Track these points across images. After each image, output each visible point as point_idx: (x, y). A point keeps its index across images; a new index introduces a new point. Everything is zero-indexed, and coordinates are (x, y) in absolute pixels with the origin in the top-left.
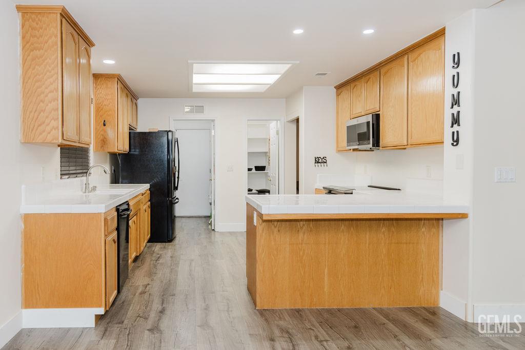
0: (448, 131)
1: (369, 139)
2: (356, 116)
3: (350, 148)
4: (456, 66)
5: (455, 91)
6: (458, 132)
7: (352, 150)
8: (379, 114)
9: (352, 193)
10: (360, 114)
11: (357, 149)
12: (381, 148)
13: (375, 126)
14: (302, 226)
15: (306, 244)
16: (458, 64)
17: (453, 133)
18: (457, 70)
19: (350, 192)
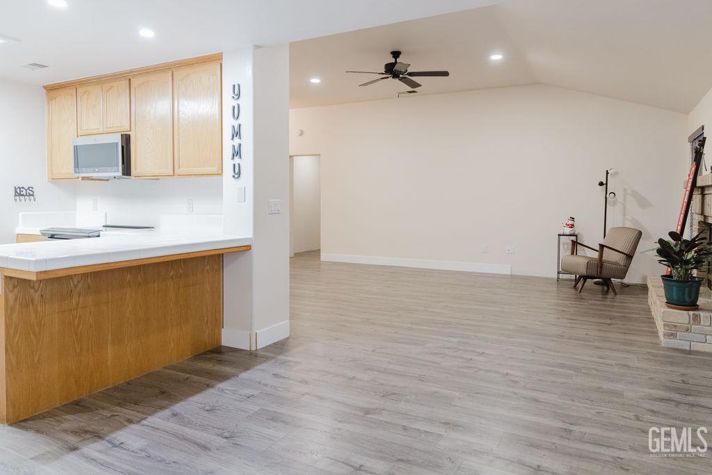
0: (228, 163)
1: (117, 166)
2: (87, 132)
3: (77, 175)
4: (236, 97)
5: (236, 124)
6: (239, 164)
7: (80, 178)
8: (129, 136)
9: (99, 236)
10: (95, 132)
11: (88, 177)
12: (132, 177)
13: (125, 150)
14: (76, 283)
15: (82, 308)
16: (239, 95)
17: (234, 165)
18: (238, 102)
19: (96, 234)
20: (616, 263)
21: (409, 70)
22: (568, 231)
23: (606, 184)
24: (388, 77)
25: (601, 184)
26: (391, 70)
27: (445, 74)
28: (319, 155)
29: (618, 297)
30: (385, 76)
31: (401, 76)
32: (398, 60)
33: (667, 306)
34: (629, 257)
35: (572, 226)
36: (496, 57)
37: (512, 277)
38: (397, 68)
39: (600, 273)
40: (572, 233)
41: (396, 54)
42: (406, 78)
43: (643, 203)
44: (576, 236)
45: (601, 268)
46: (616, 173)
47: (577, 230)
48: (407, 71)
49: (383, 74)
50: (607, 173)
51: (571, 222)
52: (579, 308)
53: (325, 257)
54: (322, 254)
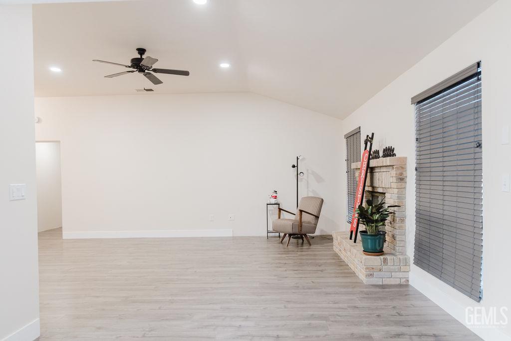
20: (309, 223)
21: (154, 67)
22: (273, 201)
23: (297, 166)
24: (133, 71)
25: (294, 166)
26: (137, 65)
27: (186, 73)
28: (59, 142)
29: (312, 247)
30: (131, 69)
31: (146, 71)
32: (144, 57)
33: (364, 254)
34: (317, 217)
35: (276, 197)
36: (225, 66)
37: (234, 238)
38: (143, 63)
39: (301, 231)
40: (276, 202)
41: (142, 51)
42: (150, 74)
43: (319, 179)
44: (279, 204)
45: (301, 227)
46: (304, 159)
47: (279, 200)
48: (152, 67)
49: (129, 67)
50: (298, 159)
51: (275, 195)
52: (294, 260)
53: (66, 235)
54: (64, 233)
